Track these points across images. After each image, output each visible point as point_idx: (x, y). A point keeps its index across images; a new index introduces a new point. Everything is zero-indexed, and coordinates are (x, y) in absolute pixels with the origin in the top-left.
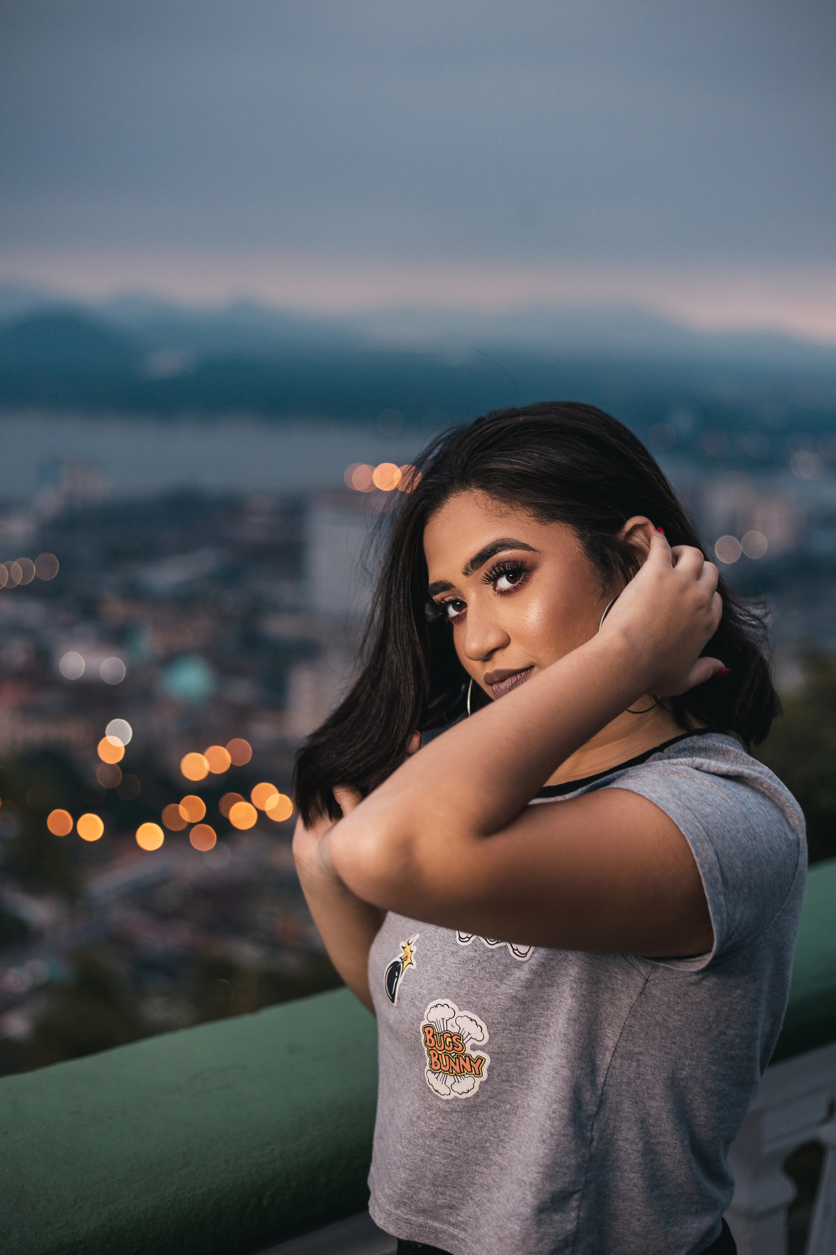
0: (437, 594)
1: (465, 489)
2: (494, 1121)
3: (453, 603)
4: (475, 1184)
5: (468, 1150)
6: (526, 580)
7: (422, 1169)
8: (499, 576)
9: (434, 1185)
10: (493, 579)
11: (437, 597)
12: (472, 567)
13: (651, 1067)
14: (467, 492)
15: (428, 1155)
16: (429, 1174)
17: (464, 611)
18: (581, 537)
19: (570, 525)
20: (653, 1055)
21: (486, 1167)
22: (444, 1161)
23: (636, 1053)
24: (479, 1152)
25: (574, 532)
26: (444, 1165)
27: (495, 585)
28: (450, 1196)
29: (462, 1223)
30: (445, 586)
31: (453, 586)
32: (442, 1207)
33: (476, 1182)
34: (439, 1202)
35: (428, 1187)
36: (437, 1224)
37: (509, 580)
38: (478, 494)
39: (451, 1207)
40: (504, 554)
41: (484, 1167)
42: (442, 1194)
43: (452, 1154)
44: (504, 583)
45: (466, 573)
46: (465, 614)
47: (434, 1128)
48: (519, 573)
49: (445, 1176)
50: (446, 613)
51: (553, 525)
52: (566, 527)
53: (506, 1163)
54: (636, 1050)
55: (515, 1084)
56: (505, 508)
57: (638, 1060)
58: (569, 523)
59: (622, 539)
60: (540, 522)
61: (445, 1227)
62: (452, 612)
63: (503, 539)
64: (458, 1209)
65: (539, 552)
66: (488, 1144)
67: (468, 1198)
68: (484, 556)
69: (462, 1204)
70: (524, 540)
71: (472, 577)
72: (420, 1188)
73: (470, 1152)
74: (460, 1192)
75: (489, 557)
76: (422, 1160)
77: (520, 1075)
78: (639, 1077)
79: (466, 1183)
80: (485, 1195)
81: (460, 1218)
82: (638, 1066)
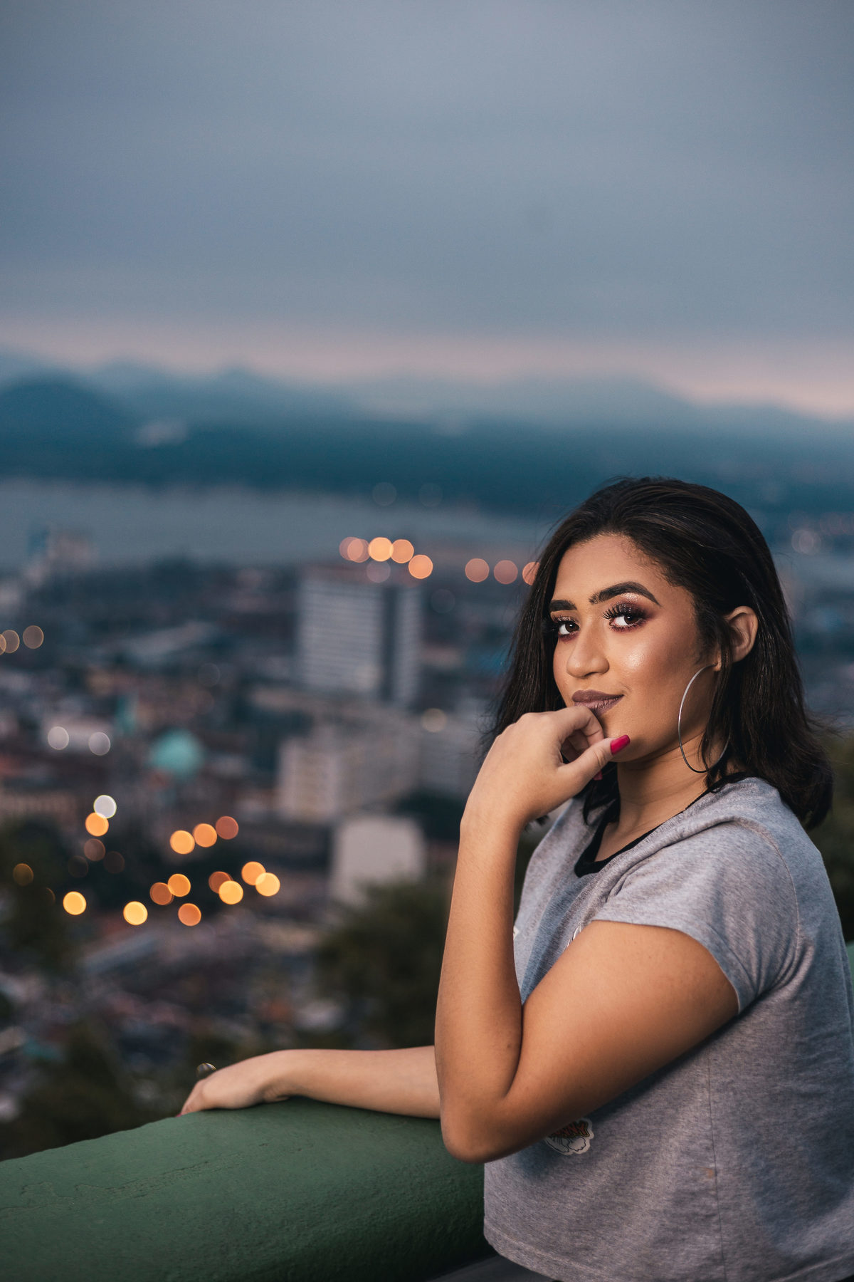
0: (556, 610)
1: (615, 532)
2: (609, 1169)
3: (567, 623)
4: (604, 1225)
5: (592, 1197)
6: (640, 624)
7: (559, 1217)
8: (619, 615)
9: (570, 1231)
10: (613, 616)
11: (554, 614)
12: (600, 597)
13: (745, 1091)
14: (616, 535)
15: (562, 1204)
16: (565, 1221)
17: (574, 632)
18: (697, 608)
19: (691, 594)
20: (743, 1080)
21: (610, 1209)
22: (575, 1208)
23: (729, 1083)
24: (601, 1197)
25: (693, 601)
26: (575, 1212)
27: (612, 621)
28: (585, 1238)
29: (598, 1261)
30: (567, 606)
31: (576, 608)
32: (580, 1249)
33: (604, 1223)
34: (577, 1245)
35: (566, 1233)
36: (577, 1266)
37: (626, 620)
38: (625, 540)
39: (587, 1249)
40: (630, 596)
41: (609, 1209)
42: (578, 1237)
43: (581, 1200)
44: (621, 621)
45: (592, 601)
46: (575, 636)
47: (563, 1179)
48: (636, 617)
49: (578, 1221)
50: (558, 630)
51: (679, 588)
52: (688, 594)
53: (630, 1201)
54: (728, 1080)
55: (618, 1136)
56: (645, 559)
57: (733, 1089)
58: (692, 592)
59: (728, 622)
60: (669, 581)
61: (584, 1267)
62: (563, 630)
63: (635, 583)
64: (593, 1250)
65: (660, 606)
66: (607, 1190)
67: (600, 1238)
68: (613, 592)
69: (596, 1246)
70: (651, 591)
71: (596, 606)
72: (560, 1234)
73: (594, 1199)
74: (592, 1234)
75: (617, 594)
76: (557, 1209)
77: (621, 1129)
78: (740, 1104)
79: (596, 1226)
80: (616, 1232)
81: (595, 1258)
82: (735, 1094)
